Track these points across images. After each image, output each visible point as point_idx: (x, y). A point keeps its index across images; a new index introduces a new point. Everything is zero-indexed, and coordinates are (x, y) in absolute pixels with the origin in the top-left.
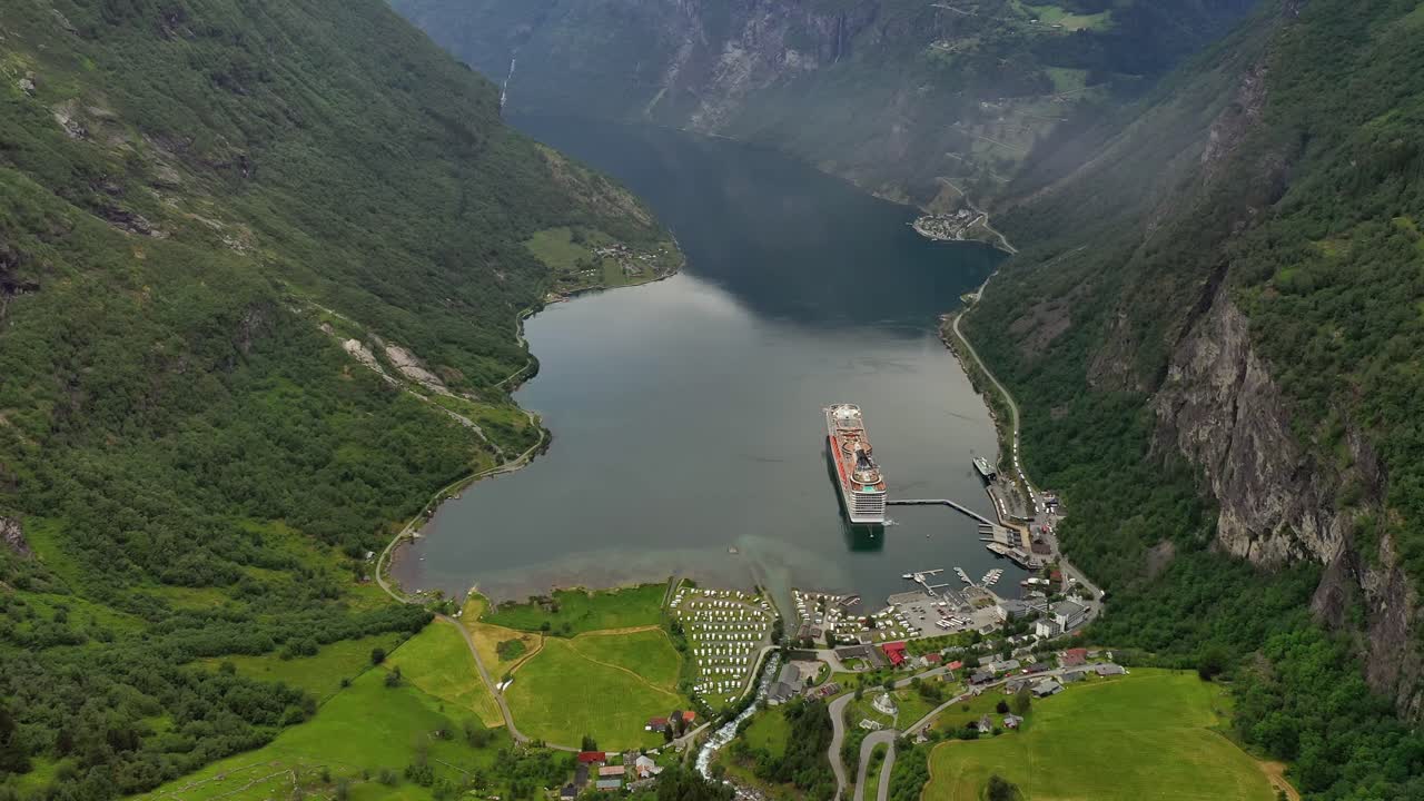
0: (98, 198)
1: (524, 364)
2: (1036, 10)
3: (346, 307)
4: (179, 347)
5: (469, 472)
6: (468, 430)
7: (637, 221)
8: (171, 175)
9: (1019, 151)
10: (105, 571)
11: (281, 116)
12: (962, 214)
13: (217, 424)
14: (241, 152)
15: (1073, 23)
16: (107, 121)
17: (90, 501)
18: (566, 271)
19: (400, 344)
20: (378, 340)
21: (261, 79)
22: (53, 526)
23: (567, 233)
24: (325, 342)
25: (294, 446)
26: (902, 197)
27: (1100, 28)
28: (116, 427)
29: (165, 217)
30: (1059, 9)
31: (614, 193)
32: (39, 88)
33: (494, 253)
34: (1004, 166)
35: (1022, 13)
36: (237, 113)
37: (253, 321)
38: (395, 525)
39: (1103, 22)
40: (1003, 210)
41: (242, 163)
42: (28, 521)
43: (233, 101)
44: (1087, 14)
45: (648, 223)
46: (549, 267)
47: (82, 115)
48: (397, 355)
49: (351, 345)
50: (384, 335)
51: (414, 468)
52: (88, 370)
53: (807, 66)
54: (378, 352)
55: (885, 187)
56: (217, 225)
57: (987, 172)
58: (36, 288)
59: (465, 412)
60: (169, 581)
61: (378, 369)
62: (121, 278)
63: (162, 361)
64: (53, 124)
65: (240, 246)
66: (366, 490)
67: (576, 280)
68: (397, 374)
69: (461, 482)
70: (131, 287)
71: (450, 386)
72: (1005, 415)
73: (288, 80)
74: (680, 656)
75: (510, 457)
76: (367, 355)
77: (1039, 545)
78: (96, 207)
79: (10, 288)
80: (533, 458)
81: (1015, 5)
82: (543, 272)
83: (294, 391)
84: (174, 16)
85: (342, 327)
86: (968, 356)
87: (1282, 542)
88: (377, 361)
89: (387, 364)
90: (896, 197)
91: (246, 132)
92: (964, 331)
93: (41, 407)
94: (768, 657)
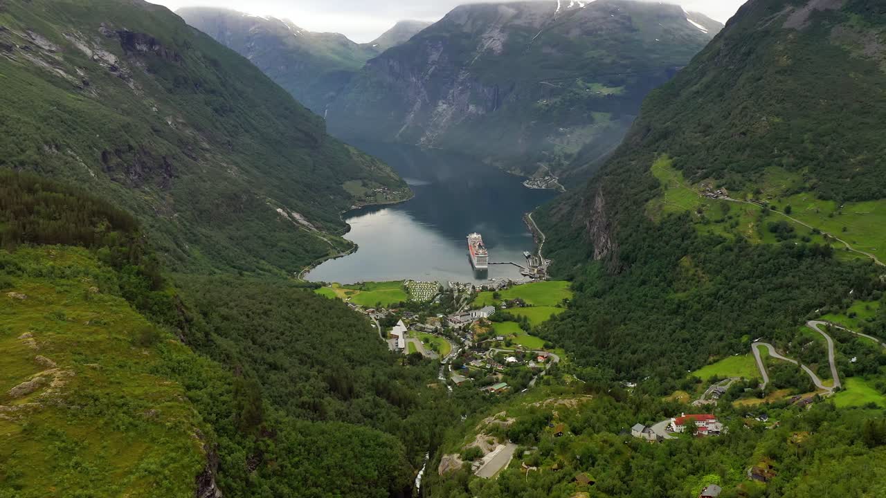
0: (186, 151)
1: (345, 226)
2: (589, 85)
3: (276, 197)
4: (222, 201)
5: (327, 255)
6: (326, 242)
7: (392, 178)
8: (206, 145)
9: (574, 149)
10: (216, 261)
11: (239, 126)
12: (547, 178)
13: (238, 229)
14: (228, 139)
15: (606, 91)
16: (183, 123)
17: (208, 241)
18: (360, 197)
19: (297, 212)
20: (288, 210)
21: (230, 111)
22: (198, 247)
23: (360, 182)
24: (269, 209)
25: (264, 239)
26: (521, 172)
27: (619, 93)
28: (208, 224)
29: (208, 160)
30: (600, 85)
31: (381, 166)
32: (159, 111)
33: (328, 188)
34: (568, 156)
35: (582, 86)
36: (224, 124)
37: (244, 198)
38: (302, 267)
39: (621, 91)
40: (565, 176)
41: (229, 143)
42: (191, 245)
43: (222, 119)
44: (615, 87)
45: (397, 179)
46: (353, 195)
47: (174, 121)
48: (296, 216)
49: (279, 210)
50: (291, 208)
51: (307, 251)
52: (197, 205)
53: (480, 112)
54: (288, 213)
55: (513, 168)
56: (225, 165)
57: (559, 160)
58: (178, 177)
59: (324, 236)
61: (290, 219)
62: (201, 178)
63: (218, 205)
64: (168, 124)
65: (233, 172)
66: (291, 255)
67: (365, 201)
68: (298, 223)
69: (326, 258)
70: (204, 181)
71: (317, 228)
72: (540, 241)
73: (240, 112)
74: (407, 295)
75: (343, 252)
76: (286, 215)
77: (539, 272)
78: (185, 154)
79: (171, 176)
80: (351, 253)
81: (580, 82)
82: (349, 197)
83: (261, 223)
84: (198, 84)
85: (275, 204)
86: (532, 224)
87: (605, 251)
88: (289, 216)
89: (293, 218)
90: (518, 172)
91: (228, 132)
92: (532, 216)
93: (188, 213)
94: (437, 295)
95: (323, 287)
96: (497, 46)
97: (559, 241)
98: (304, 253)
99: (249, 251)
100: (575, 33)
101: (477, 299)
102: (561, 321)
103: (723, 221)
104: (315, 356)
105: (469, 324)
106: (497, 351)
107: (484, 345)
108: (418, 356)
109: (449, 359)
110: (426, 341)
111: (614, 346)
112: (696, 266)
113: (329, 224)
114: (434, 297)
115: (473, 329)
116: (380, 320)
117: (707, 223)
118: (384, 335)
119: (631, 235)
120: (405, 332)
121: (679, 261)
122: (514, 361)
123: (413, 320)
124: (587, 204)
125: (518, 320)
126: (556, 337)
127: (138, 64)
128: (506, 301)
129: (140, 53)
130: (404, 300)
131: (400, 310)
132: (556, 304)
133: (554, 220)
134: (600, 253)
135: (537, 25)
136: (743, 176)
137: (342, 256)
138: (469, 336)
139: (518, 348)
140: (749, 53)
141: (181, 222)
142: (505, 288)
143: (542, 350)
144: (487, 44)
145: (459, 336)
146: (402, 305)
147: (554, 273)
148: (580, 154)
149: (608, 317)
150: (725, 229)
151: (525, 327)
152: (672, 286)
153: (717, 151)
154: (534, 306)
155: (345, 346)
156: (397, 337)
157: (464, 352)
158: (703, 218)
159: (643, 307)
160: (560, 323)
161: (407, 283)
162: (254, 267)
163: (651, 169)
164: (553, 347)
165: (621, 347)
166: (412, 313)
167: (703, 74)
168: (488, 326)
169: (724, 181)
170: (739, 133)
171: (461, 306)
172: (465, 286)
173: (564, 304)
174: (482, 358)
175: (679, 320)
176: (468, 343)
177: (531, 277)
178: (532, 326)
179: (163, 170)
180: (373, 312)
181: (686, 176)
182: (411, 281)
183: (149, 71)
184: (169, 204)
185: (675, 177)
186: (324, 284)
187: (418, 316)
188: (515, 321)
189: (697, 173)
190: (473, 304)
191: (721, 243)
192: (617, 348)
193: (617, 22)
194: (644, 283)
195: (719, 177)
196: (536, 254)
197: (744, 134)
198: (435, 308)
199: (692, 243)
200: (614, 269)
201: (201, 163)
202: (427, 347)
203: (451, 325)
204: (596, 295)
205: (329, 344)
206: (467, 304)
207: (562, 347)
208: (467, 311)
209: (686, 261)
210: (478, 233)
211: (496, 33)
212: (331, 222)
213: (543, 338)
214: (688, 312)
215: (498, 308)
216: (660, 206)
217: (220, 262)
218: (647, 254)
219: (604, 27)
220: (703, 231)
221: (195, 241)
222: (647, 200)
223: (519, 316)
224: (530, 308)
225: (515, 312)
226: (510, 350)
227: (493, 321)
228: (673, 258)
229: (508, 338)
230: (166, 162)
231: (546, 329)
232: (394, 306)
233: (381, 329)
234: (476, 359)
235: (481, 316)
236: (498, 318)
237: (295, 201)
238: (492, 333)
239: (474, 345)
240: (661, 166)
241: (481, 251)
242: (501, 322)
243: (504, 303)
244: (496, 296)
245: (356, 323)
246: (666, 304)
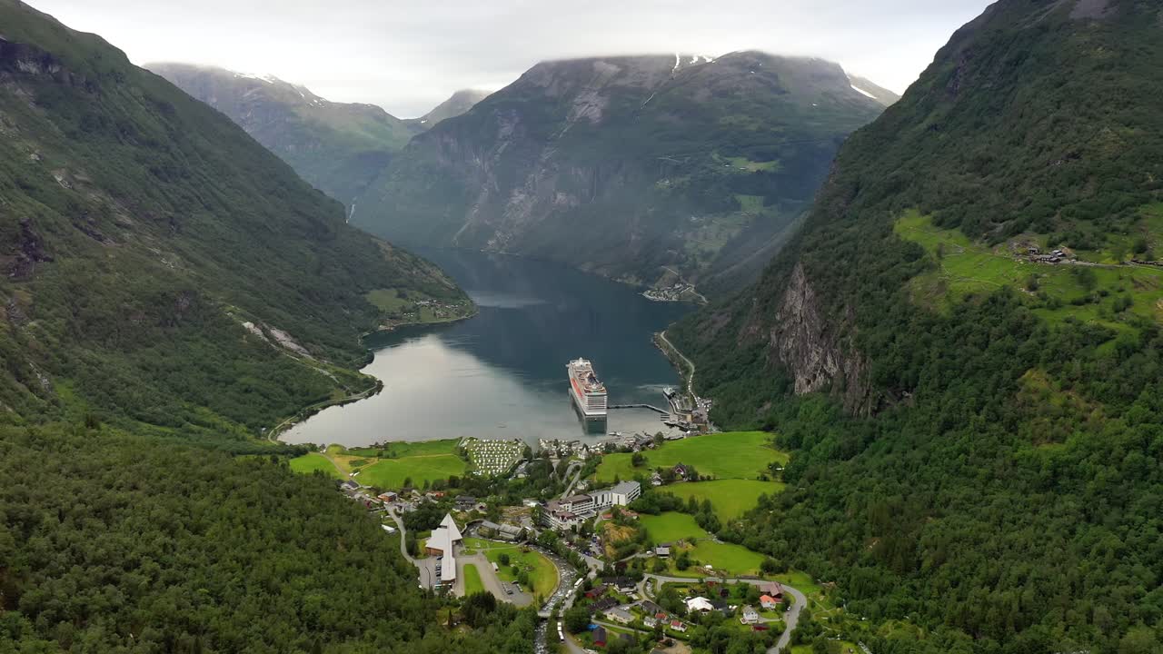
0: (83, 224)
1: (363, 354)
2: (729, 159)
3: (245, 305)
4: (138, 306)
5: (328, 398)
6: (327, 377)
7: (445, 286)
8: (126, 220)
9: (716, 246)
10: (101, 407)
11: (196, 200)
12: (677, 286)
13: (163, 354)
14: (170, 213)
15: (753, 167)
16: (87, 184)
17: (91, 371)
18: (393, 313)
19: (280, 328)
20: (265, 325)
21: (182, 176)
22: (70, 382)
23: (394, 292)
24: (230, 322)
25: (212, 371)
26: (637, 281)
27: (772, 170)
28: (101, 343)
29: (125, 242)
30: (745, 159)
31: (428, 269)
32: (42, 160)
33: (341, 298)
34: (706, 256)
35: (719, 161)
36: (167, 193)
37: (184, 303)
38: (280, 419)
39: (775, 166)
40: (704, 282)
41: (172, 221)
42: (53, 378)
43: (164, 185)
44: (764, 161)
45: (452, 288)
46: (381, 309)
47: (70, 179)
48: (279, 335)
49: (248, 325)
50: (268, 323)
51: (292, 393)
52: (84, 309)
53: (573, 204)
54: (263, 330)
55: (625, 276)
56: (158, 251)
57: (695, 260)
58: (52, 261)
59: (325, 368)
60: (140, 419)
61: (266, 340)
62: (101, 266)
63: (127, 313)
64: (55, 181)
65: (172, 263)
66: (260, 399)
67: (400, 319)
68: (278, 344)
69: (323, 404)
70: (107, 271)
71: (314, 355)
72: (687, 371)
73: (200, 180)
74: (465, 464)
75: (356, 393)
76: (258, 332)
77: (696, 419)
78: (81, 229)
79: (36, 258)
80: (371, 394)
81: (715, 157)
82: (376, 313)
83: (210, 345)
84: (125, 130)
85: (242, 315)
86: (668, 348)
87: (820, 379)
88: (266, 336)
89: (272, 338)
90: (633, 281)
91: (173, 204)
92: (667, 336)
93: (59, 321)
94: (521, 462)
95: (310, 453)
96: (595, 114)
97: (724, 367)
98: (287, 394)
99: (178, 391)
100: (702, 95)
101: (600, 468)
102: (783, 510)
103: (1088, 301)
104: (214, 623)
105: (592, 520)
106: (661, 580)
107: (630, 565)
108: (486, 601)
109: (557, 607)
110: (504, 561)
111: (934, 568)
112: (1065, 388)
113: (336, 351)
114: (515, 467)
115: (602, 531)
116: (406, 517)
117: (1056, 306)
118: (413, 551)
119: (893, 339)
120: (458, 542)
121: (1019, 380)
122: (709, 607)
123: (475, 514)
124: (765, 309)
125: (691, 509)
126: (783, 544)
127: (19, 92)
128: (660, 471)
129: (26, 76)
130: (460, 474)
131: (449, 495)
132: (759, 474)
133: (705, 339)
134: (809, 382)
135: (649, 85)
136: (1096, 224)
137: (354, 401)
138: (594, 547)
139: (707, 574)
140: (1018, 61)
141: (40, 335)
142: (652, 445)
143: (761, 577)
144: (580, 112)
145: (573, 548)
146: (453, 482)
147: (724, 419)
148: (724, 251)
149: (895, 500)
150: (1102, 314)
151: (708, 524)
152: (1021, 432)
153: (1024, 189)
154: (714, 479)
155: (309, 587)
156: (439, 554)
157: (588, 586)
158: (1044, 298)
159: (965, 474)
160: (784, 514)
161: (465, 443)
162: (180, 418)
163: (895, 232)
164: (783, 570)
165: (953, 570)
166: (473, 499)
167: (929, 108)
168: (632, 524)
169: (1057, 236)
170: (1063, 156)
171: (569, 482)
172: (570, 445)
173: (774, 475)
174: (630, 601)
175: (1072, 504)
176: (595, 564)
177: (682, 429)
178: (724, 521)
179: (20, 246)
180: (391, 499)
181: (971, 234)
182: (472, 439)
183: (38, 103)
184: (20, 304)
185: (953, 240)
186: (313, 448)
187: (484, 505)
188: (685, 511)
189: (995, 227)
190: (595, 479)
191: (1107, 339)
192: (944, 570)
193: (759, 80)
194: (948, 425)
195: (1045, 229)
196: (684, 390)
197: (1074, 156)
198: (518, 487)
199: (1043, 343)
200: (857, 405)
201: (110, 243)
202: (505, 576)
203: (555, 523)
204: (838, 455)
205: (265, 585)
206: (582, 478)
207: (803, 567)
208: (583, 492)
209: (1035, 379)
210: (585, 359)
211: (593, 98)
212: (340, 347)
213: (754, 548)
214: (1091, 485)
215: (645, 485)
216: (942, 284)
217: (113, 409)
218: (941, 370)
219: (743, 87)
220: (1053, 321)
221: (62, 371)
222: (907, 278)
223: (692, 501)
224: (708, 483)
225: (682, 491)
226: (689, 578)
227: (640, 512)
228: (1007, 374)
229: (680, 550)
230: (26, 233)
231: (754, 527)
232: (438, 487)
233: (406, 535)
234: (618, 603)
235: (615, 502)
236: (649, 505)
237: (278, 311)
238: (644, 540)
239: (607, 568)
240: (911, 226)
241: (594, 387)
242: (656, 514)
243: (656, 475)
244: (638, 462)
245: (345, 526)
246: (1020, 470)
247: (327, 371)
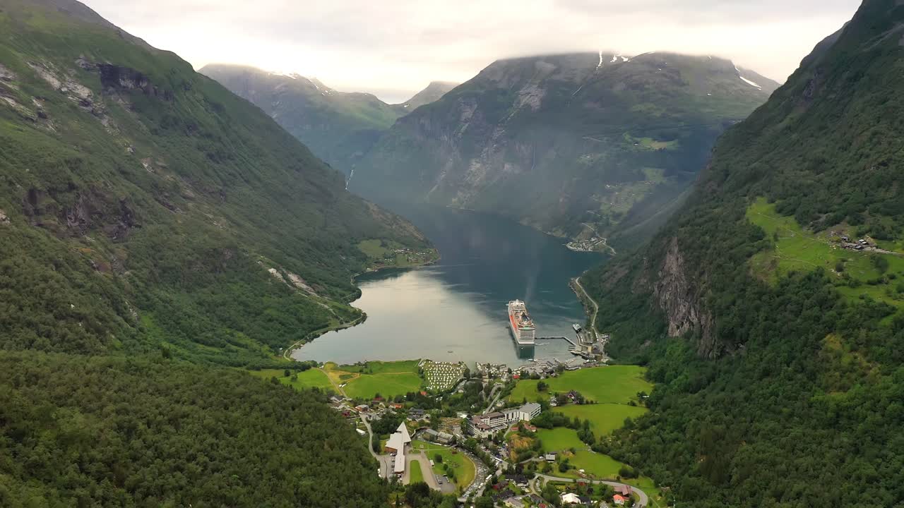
0: (161, 198)
1: (354, 291)
2: (639, 139)
3: (271, 256)
4: (197, 258)
5: (327, 326)
6: (327, 309)
7: (416, 238)
8: (189, 193)
9: (624, 208)
10: (171, 333)
11: (238, 176)
12: (593, 240)
13: (213, 293)
14: (221, 188)
15: (657, 146)
16: (164, 168)
17: (165, 307)
18: (377, 259)
19: (295, 273)
20: (284, 270)
21: (229, 158)
22: (150, 315)
23: (379, 242)
24: (260, 268)
25: (247, 306)
26: (563, 233)
27: (672, 148)
28: (172, 285)
29: (189, 210)
30: (650, 139)
31: (404, 225)
32: (135, 151)
33: (340, 247)
34: (616, 216)
35: (630, 140)
36: (218, 171)
37: (228, 254)
38: (292, 341)
39: (674, 145)
40: (614, 237)
41: (221, 193)
42: (140, 311)
43: (216, 166)
44: (666, 141)
45: (422, 239)
46: (369, 256)
47: (153, 165)
48: (293, 278)
49: (272, 270)
50: (287, 269)
51: (301, 321)
52: (161, 261)
53: (516, 171)
54: (283, 274)
55: (554, 229)
56: (211, 216)
57: (608, 219)
58: (140, 227)
59: (325, 303)
60: (197, 341)
61: (285, 281)
62: (172, 229)
63: (190, 263)
64: (143, 167)
65: (220, 225)
66: (279, 326)
67: (382, 263)
68: (293, 285)
69: (322, 330)
70: (177, 233)
71: (318, 293)
72: (592, 310)
73: (241, 160)
74: (422, 380)
75: (347, 322)
76: (279, 276)
77: (595, 350)
78: (159, 202)
79: (130, 225)
80: (357, 323)
81: (627, 137)
82: (364, 258)
83: (246, 285)
84: (191, 127)
85: (268, 263)
86: (580, 291)
87: (686, 326)
88: (284, 278)
89: (288, 280)
90: (559, 234)
91: (222, 180)
92: (580, 281)
93: (145, 271)
94: (461, 381)
95: (313, 368)
96: (535, 102)
97: (619, 310)
98: (297, 322)
99: (223, 320)
100: (618, 88)
101: (514, 391)
102: (641, 430)
103: (880, 282)
104: (241, 499)
105: (503, 431)
106: (547, 479)
107: (526, 467)
108: (422, 489)
109: (471, 495)
110: (438, 459)
111: (740, 482)
112: (853, 350)
113: (334, 289)
114: (457, 384)
115: (509, 441)
116: (373, 423)
117: (856, 285)
118: (377, 449)
119: (734, 303)
120: (408, 443)
121: (821, 342)
122: (577, 500)
123: (422, 423)
124: (652, 266)
125: (575, 426)
126: (637, 456)
127: (120, 101)
128: (556, 395)
129: (125, 90)
130: (415, 389)
131: (406, 407)
132: (629, 400)
133: (608, 286)
134: (678, 328)
135: (578, 80)
136: (895, 220)
137: (346, 328)
138: (503, 452)
139: (580, 476)
140: (856, 78)
141: (132, 282)
142: (554, 374)
143: (618, 480)
144: (524, 100)
145: (488, 452)
146: (410, 397)
147: (616, 353)
148: (631, 213)
149: (719, 428)
150: (888, 293)
151: (587, 438)
152: (817, 381)
153: (845, 188)
154: (596, 403)
155: (303, 475)
156: (394, 452)
157: (495, 481)
158: (847, 278)
159: (774, 412)
160: (641, 433)
161: (423, 364)
162: (223, 341)
163: (746, 216)
164: (635, 476)
165: (752, 484)
166: (422, 410)
167: (788, 110)
168: (531, 435)
169: (866, 227)
170: (876, 163)
171: (491, 400)
172: (498, 368)
173: (640, 402)
174: (523, 493)
175: (845, 440)
176: (501, 464)
177: (583, 357)
178: (597, 437)
179: (120, 217)
180: (365, 410)
181: (802, 222)
182: (428, 360)
183: (133, 109)
184: (120, 259)
185: (787, 225)
186: (315, 364)
187: (429, 416)
188: (571, 427)
189: (820, 217)
190: (510, 399)
191: (888, 314)
192: (746, 485)
193: (664, 75)
194: (766, 373)
195: (857, 221)
196: (588, 327)
197: (884, 164)
198: (457, 401)
199: (840, 314)
200: (708, 350)
201: (180, 211)
202: (438, 470)
203: (477, 432)
204: (689, 389)
205: (275, 473)
206: (501, 398)
207: (649, 474)
208: (498, 410)
209: (833, 342)
210: (521, 300)
211: (534, 89)
212: (337, 286)
213: (617, 458)
214: (861, 427)
215: (545, 406)
216: (774, 262)
217: (179, 334)
218: (766, 330)
219: (651, 81)
220: (851, 297)
221: (146, 307)
222: (750, 255)
223: (576, 420)
224: (591, 405)
225: (570, 412)
226: (567, 479)
227: (538, 426)
228: (812, 337)
229: (563, 457)
230: (124, 208)
231: (619, 442)
232: (399, 400)
233: (373, 437)
234: (514, 495)
235: (521, 418)
236: (546, 422)
237: (294, 260)
238: (538, 448)
239: (510, 468)
240: (759, 212)
241: (525, 323)
242: (550, 429)
243: (553, 398)
244: (541, 387)
245: (330, 432)
246: (813, 410)
247: (326, 304)
